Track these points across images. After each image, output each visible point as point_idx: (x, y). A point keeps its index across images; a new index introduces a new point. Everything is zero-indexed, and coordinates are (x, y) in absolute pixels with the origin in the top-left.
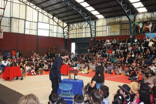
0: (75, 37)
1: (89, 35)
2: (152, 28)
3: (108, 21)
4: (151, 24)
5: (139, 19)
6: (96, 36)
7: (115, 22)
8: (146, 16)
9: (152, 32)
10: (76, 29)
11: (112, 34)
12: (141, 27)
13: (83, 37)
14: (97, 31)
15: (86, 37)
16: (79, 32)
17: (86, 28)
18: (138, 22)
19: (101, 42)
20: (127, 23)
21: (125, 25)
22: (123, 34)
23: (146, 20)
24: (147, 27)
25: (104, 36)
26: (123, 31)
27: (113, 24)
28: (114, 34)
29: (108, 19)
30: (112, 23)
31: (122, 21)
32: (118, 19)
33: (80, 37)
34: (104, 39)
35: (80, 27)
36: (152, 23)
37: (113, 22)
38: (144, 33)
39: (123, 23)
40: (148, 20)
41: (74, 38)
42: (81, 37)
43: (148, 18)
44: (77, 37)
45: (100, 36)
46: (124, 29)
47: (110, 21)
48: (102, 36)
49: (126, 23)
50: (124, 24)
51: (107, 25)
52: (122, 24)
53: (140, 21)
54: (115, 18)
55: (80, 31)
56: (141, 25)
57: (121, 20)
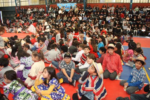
0: (3, 6)
1: (14, 5)
9: (61, 3)
11: (34, 4)
13: (10, 6)
15: (12, 6)
19: (25, 10)
22: (41, 4)
25: (27, 5)
28: (35, 3)
33: (7, 6)
34: (26, 8)
45: (24, 5)
48: (25, 5)
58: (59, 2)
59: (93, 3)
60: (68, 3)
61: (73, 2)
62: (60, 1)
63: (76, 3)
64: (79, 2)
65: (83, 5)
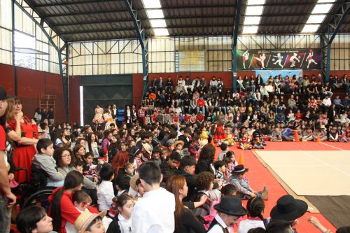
2: (265, 62)
3: (177, 43)
4: (264, 55)
5: (242, 44)
6: (150, 72)
7: (194, 45)
8: (253, 41)
10: (93, 55)
12: (247, 58)
13: (113, 73)
14: (150, 60)
15: (122, 73)
16: (100, 62)
17: (120, 53)
18: (242, 50)
20: (220, 50)
21: (216, 53)
22: (211, 70)
23: (254, 48)
24: (257, 59)
25: (168, 71)
26: (211, 63)
27: (189, 49)
29: (177, 39)
30: (186, 48)
31: (208, 45)
32: (199, 41)
33: (104, 73)
35: (104, 51)
36: (266, 54)
37: (189, 46)
38: (252, 68)
39: (211, 48)
40: (258, 48)
41: (87, 74)
42: (109, 73)
43: (257, 44)
44: (95, 73)
46: (213, 61)
47: (181, 43)
49: (218, 50)
50: (213, 51)
51: (176, 51)
52: (208, 51)
53: (244, 48)
54: (192, 39)
55: (103, 59)
56: (246, 56)
57: (206, 42)
58: (261, 66)
59: (337, 69)
60: (283, 69)
61: (294, 68)
62: (263, 65)
63: (301, 70)
64: (308, 67)
65: (320, 75)
